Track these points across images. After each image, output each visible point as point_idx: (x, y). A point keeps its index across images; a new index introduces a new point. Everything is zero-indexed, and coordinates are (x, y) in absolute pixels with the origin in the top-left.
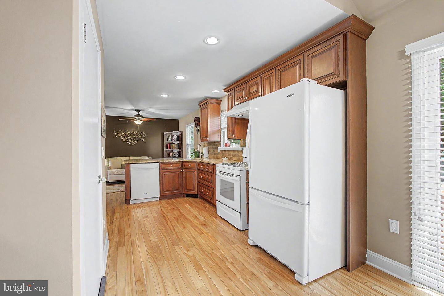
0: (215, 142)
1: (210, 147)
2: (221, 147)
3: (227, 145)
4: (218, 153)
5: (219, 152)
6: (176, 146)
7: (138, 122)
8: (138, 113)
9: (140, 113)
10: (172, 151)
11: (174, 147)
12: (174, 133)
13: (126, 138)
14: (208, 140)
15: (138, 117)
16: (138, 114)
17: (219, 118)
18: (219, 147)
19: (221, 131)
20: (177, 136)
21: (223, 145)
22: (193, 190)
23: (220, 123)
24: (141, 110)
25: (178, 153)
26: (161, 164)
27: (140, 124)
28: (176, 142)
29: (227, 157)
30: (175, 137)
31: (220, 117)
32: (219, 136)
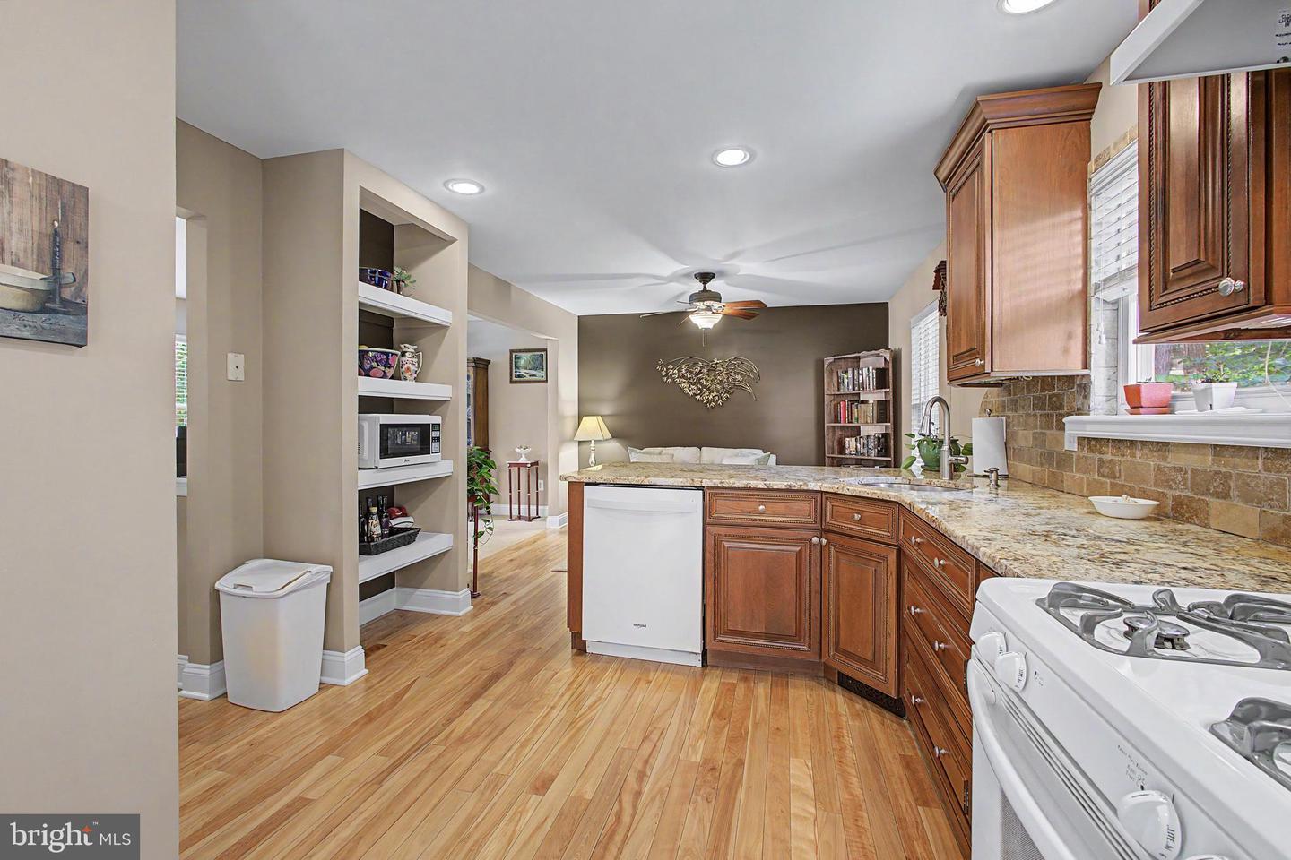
0: (1046, 382)
1: (1010, 414)
2: (1091, 417)
3: (1146, 396)
4: (1069, 454)
5: (1070, 445)
6: (870, 411)
7: (704, 320)
8: (705, 283)
9: (713, 286)
10: (856, 432)
11: (866, 416)
12: (868, 356)
13: (694, 384)
14: (983, 366)
15: (703, 301)
16: (705, 288)
17: (1079, 213)
18: (1079, 412)
19: (1093, 302)
20: (878, 370)
21: (1111, 397)
22: (873, 664)
23: (1080, 250)
24: (713, 276)
25: (879, 439)
26: (711, 496)
27: (710, 326)
28: (873, 396)
29: (1145, 495)
30: (868, 374)
31: (1087, 208)
32: (1070, 336)
